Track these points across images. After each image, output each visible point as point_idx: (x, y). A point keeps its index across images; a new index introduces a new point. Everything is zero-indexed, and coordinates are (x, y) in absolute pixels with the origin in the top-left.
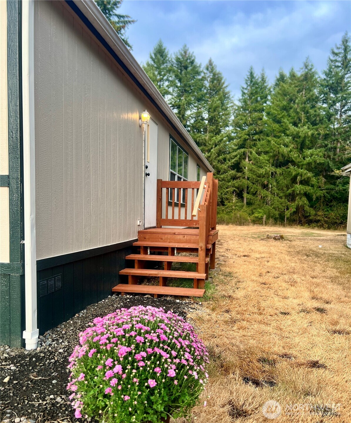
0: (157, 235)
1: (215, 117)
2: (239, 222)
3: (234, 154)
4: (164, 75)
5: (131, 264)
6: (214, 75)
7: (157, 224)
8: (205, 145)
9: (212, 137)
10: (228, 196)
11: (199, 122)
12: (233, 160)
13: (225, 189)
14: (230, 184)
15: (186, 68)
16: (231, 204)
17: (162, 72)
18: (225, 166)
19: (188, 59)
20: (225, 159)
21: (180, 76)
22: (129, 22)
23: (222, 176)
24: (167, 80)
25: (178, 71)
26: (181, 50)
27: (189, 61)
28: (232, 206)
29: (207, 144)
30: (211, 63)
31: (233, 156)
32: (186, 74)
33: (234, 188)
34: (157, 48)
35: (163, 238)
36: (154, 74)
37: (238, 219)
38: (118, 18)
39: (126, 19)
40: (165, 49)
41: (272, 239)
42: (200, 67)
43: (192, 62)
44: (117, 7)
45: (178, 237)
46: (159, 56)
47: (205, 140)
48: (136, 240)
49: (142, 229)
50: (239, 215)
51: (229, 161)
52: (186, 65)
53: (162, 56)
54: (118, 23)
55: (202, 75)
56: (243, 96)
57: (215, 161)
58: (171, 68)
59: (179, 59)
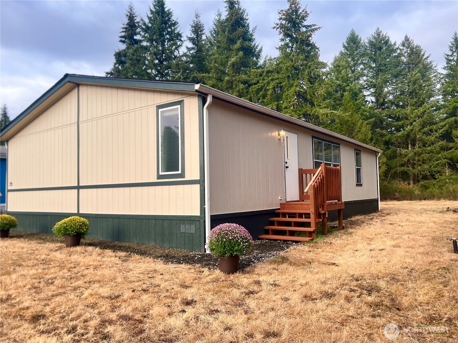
0: (292, 205)
1: (416, 90)
2: (452, 196)
3: (442, 123)
4: (358, 60)
5: (272, 223)
6: (412, 49)
7: (300, 198)
8: (407, 119)
9: (414, 110)
10: (439, 169)
11: (398, 98)
12: (441, 131)
13: (434, 161)
14: (440, 155)
15: (380, 49)
16: (444, 177)
17: (355, 58)
18: (432, 138)
19: (381, 41)
20: (431, 131)
21: (375, 57)
22: (316, 29)
23: (429, 148)
24: (362, 63)
25: (372, 54)
26: (374, 34)
27: (383, 42)
28: (445, 180)
29: (409, 118)
30: (407, 39)
31: (441, 126)
32: (380, 55)
33: (446, 160)
34: (349, 37)
35: (296, 207)
36: (346, 61)
37: (451, 193)
38: (306, 28)
39: (313, 28)
40: (357, 37)
41: (452, 212)
42: (395, 44)
43: (387, 42)
44: (305, 20)
45: (305, 206)
46: (352, 44)
47: (406, 114)
48: (279, 209)
49: (284, 202)
50: (451, 189)
51: (436, 131)
52: (380, 46)
53: (355, 43)
54: (306, 32)
55: (399, 51)
56: (447, 63)
57: (420, 134)
58: (364, 52)
59: (372, 42)
